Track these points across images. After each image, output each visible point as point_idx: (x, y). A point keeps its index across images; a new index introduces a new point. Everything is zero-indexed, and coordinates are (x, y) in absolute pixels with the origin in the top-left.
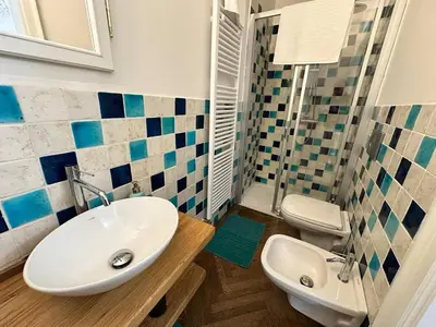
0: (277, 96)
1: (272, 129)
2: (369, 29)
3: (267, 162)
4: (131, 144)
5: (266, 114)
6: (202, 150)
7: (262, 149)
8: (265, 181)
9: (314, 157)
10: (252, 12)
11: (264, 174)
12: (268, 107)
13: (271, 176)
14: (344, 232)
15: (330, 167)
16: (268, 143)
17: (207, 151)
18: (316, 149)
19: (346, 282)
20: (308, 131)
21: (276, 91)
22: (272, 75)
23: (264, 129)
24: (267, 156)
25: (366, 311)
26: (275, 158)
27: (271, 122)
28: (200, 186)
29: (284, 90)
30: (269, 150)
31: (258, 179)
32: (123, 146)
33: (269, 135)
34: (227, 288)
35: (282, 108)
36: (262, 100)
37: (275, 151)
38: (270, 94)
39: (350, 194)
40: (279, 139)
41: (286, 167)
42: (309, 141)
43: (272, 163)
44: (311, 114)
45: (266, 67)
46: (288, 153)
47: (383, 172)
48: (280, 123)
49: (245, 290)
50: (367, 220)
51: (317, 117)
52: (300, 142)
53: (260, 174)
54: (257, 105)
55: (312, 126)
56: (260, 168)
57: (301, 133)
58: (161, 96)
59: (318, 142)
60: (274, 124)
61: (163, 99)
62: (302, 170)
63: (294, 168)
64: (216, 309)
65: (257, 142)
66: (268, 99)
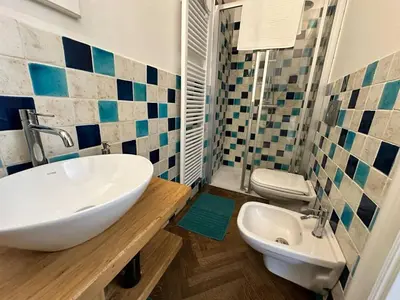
0: (240, 86)
1: (236, 115)
2: (316, 25)
3: (233, 146)
4: (100, 103)
5: (231, 102)
6: (174, 124)
7: (228, 134)
8: (232, 164)
9: (275, 139)
10: (217, 4)
11: (230, 158)
12: (233, 95)
13: (238, 159)
14: (311, 197)
15: (289, 147)
16: (233, 128)
17: (179, 127)
18: (277, 132)
19: (320, 237)
20: (269, 116)
21: (239, 80)
22: (235, 66)
23: (230, 115)
24: (233, 140)
25: (344, 261)
26: (240, 142)
27: (236, 108)
28: (172, 161)
29: (246, 80)
30: (235, 135)
31: (226, 163)
32: (91, 104)
33: (234, 121)
34: (203, 261)
35: (245, 95)
36: (227, 88)
37: (241, 136)
38: (234, 83)
39: (312, 165)
40: (243, 124)
41: (251, 149)
42: (270, 125)
43: (238, 146)
44: (270, 100)
45: (229, 58)
46: (253, 137)
47: (344, 132)
48: (244, 109)
49: (221, 261)
50: (332, 180)
51: (276, 102)
52: (263, 126)
53: (227, 157)
54: (223, 93)
55: (272, 111)
56: (227, 152)
57: (263, 117)
58: (132, 59)
59: (278, 125)
60: (238, 110)
61: (134, 64)
62: (265, 152)
63: (258, 150)
64: (192, 282)
65: (224, 127)
66: (232, 88)
